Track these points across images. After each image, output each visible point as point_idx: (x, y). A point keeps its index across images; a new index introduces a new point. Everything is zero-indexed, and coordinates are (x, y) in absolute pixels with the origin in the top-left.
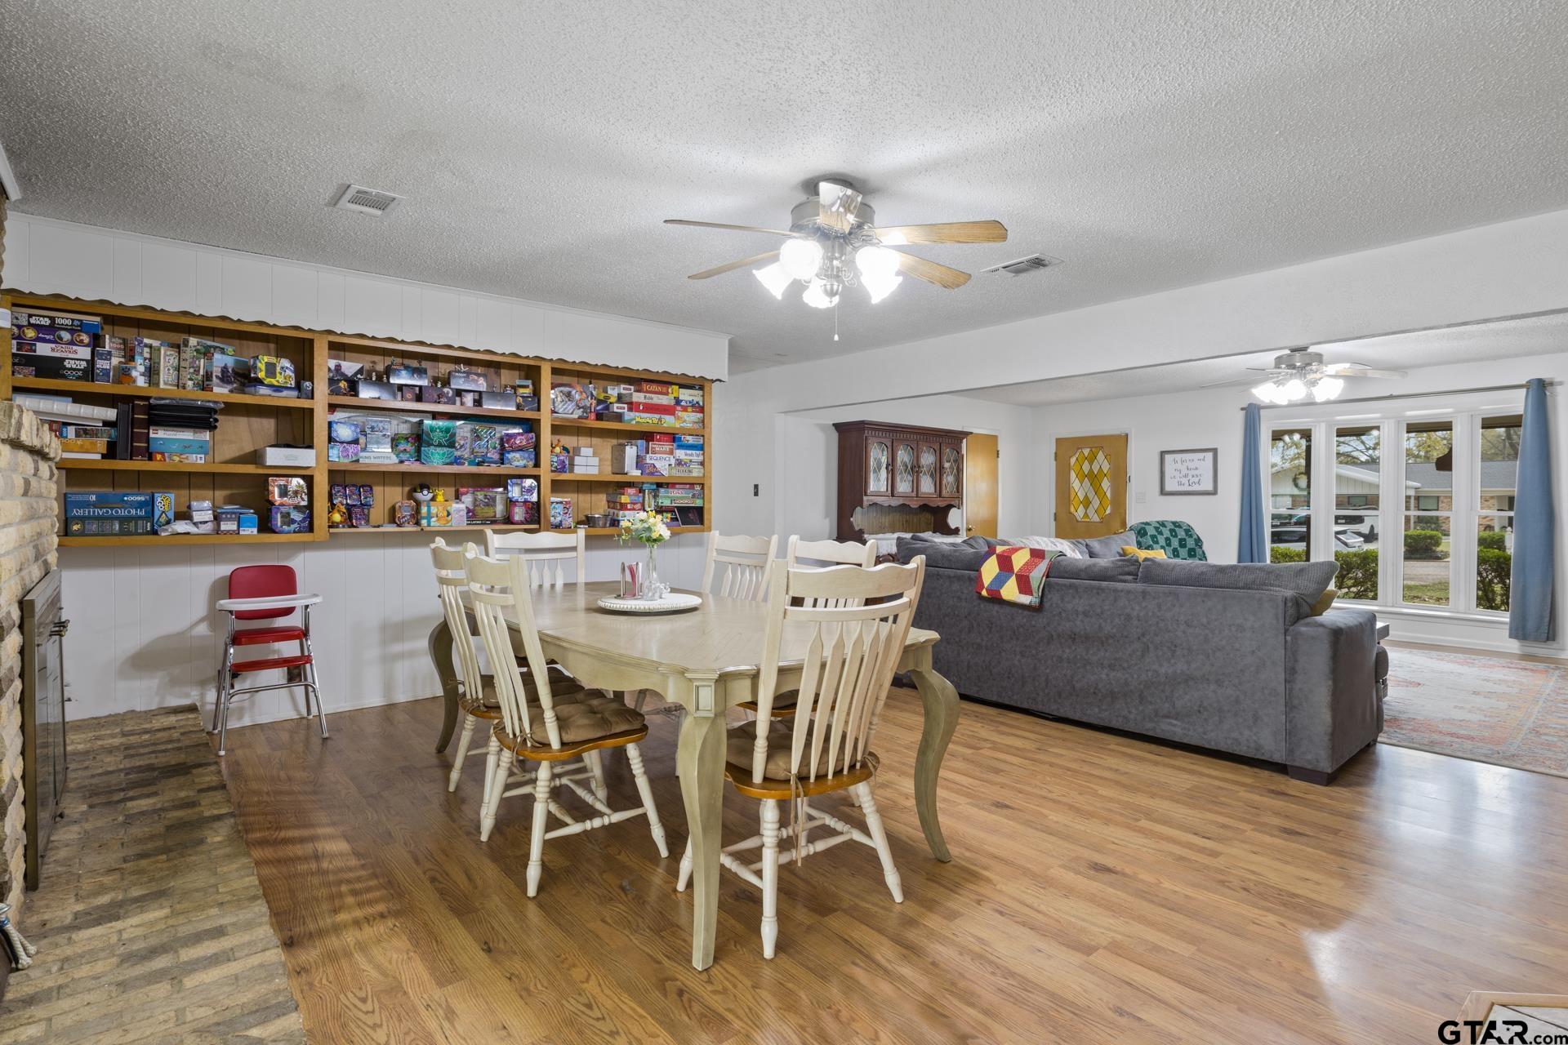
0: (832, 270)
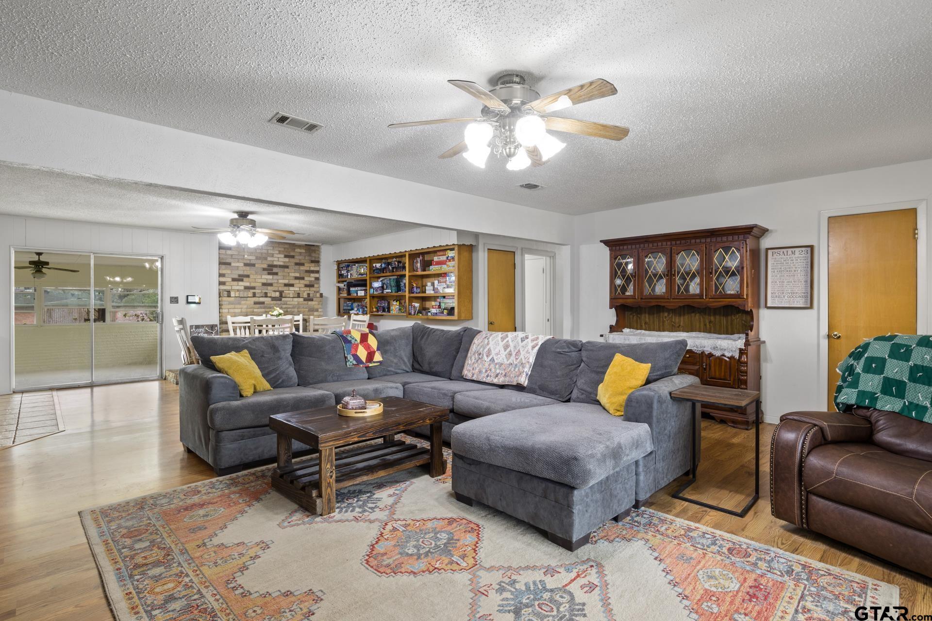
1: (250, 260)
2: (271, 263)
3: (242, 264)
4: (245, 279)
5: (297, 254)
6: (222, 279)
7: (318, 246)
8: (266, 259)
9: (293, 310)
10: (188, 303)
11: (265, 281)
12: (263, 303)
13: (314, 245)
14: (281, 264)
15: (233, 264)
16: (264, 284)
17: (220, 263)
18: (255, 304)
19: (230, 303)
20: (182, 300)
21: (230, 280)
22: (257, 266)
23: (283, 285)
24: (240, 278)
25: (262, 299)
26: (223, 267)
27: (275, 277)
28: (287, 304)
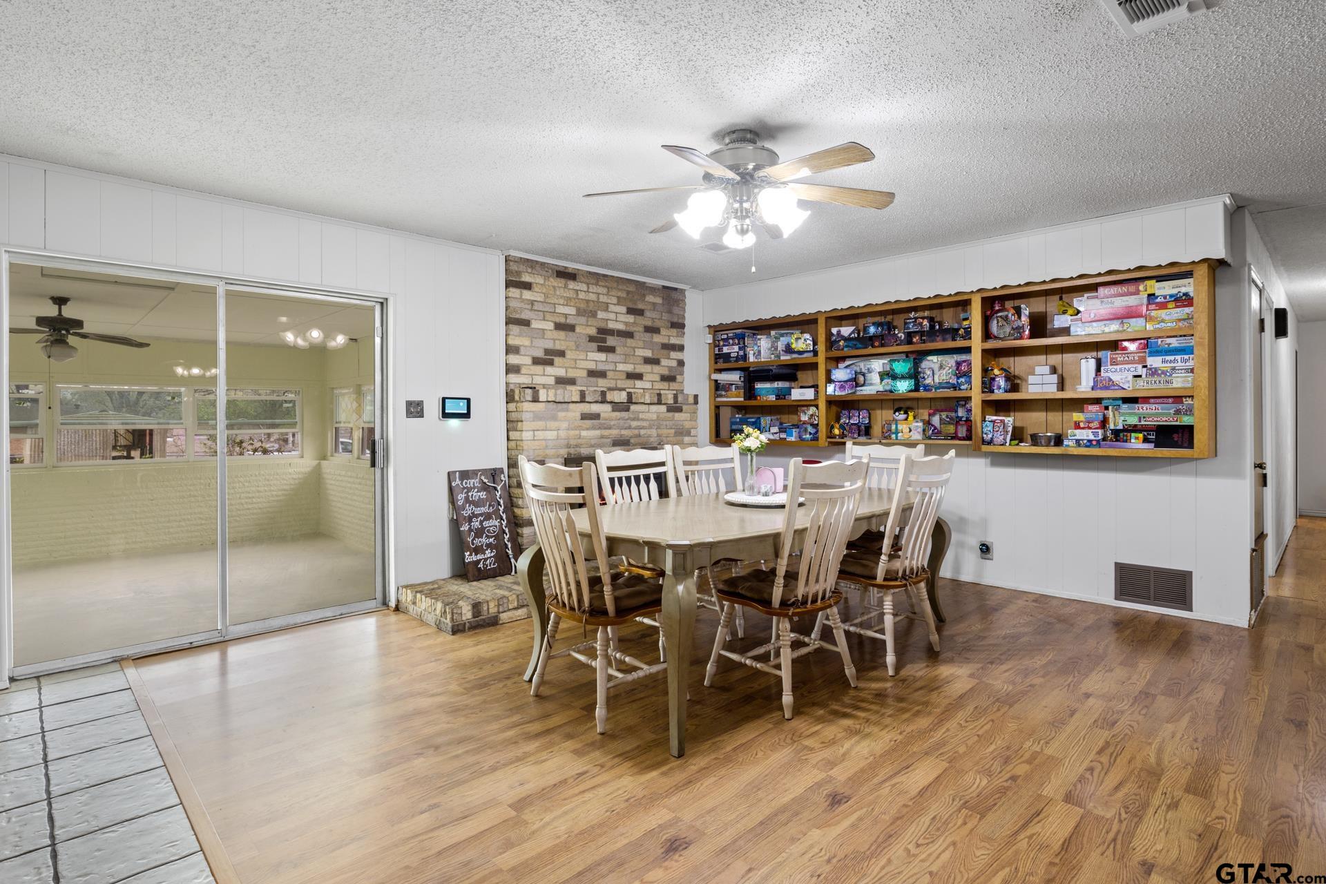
0: (742, 212)
1: (566, 316)
2: (602, 325)
3: (551, 326)
4: (557, 360)
5: (649, 307)
6: (514, 359)
7: (683, 291)
8: (594, 315)
9: (649, 432)
10: (446, 415)
11: (592, 366)
12: (596, 416)
13: (676, 289)
14: (621, 327)
15: (534, 325)
16: (592, 373)
17: (510, 321)
18: (582, 419)
19: (537, 417)
20: (432, 409)
21: (528, 361)
22: (578, 329)
23: (624, 377)
24: (546, 359)
25: (595, 408)
26: (515, 329)
27: (611, 356)
28: (638, 419)
